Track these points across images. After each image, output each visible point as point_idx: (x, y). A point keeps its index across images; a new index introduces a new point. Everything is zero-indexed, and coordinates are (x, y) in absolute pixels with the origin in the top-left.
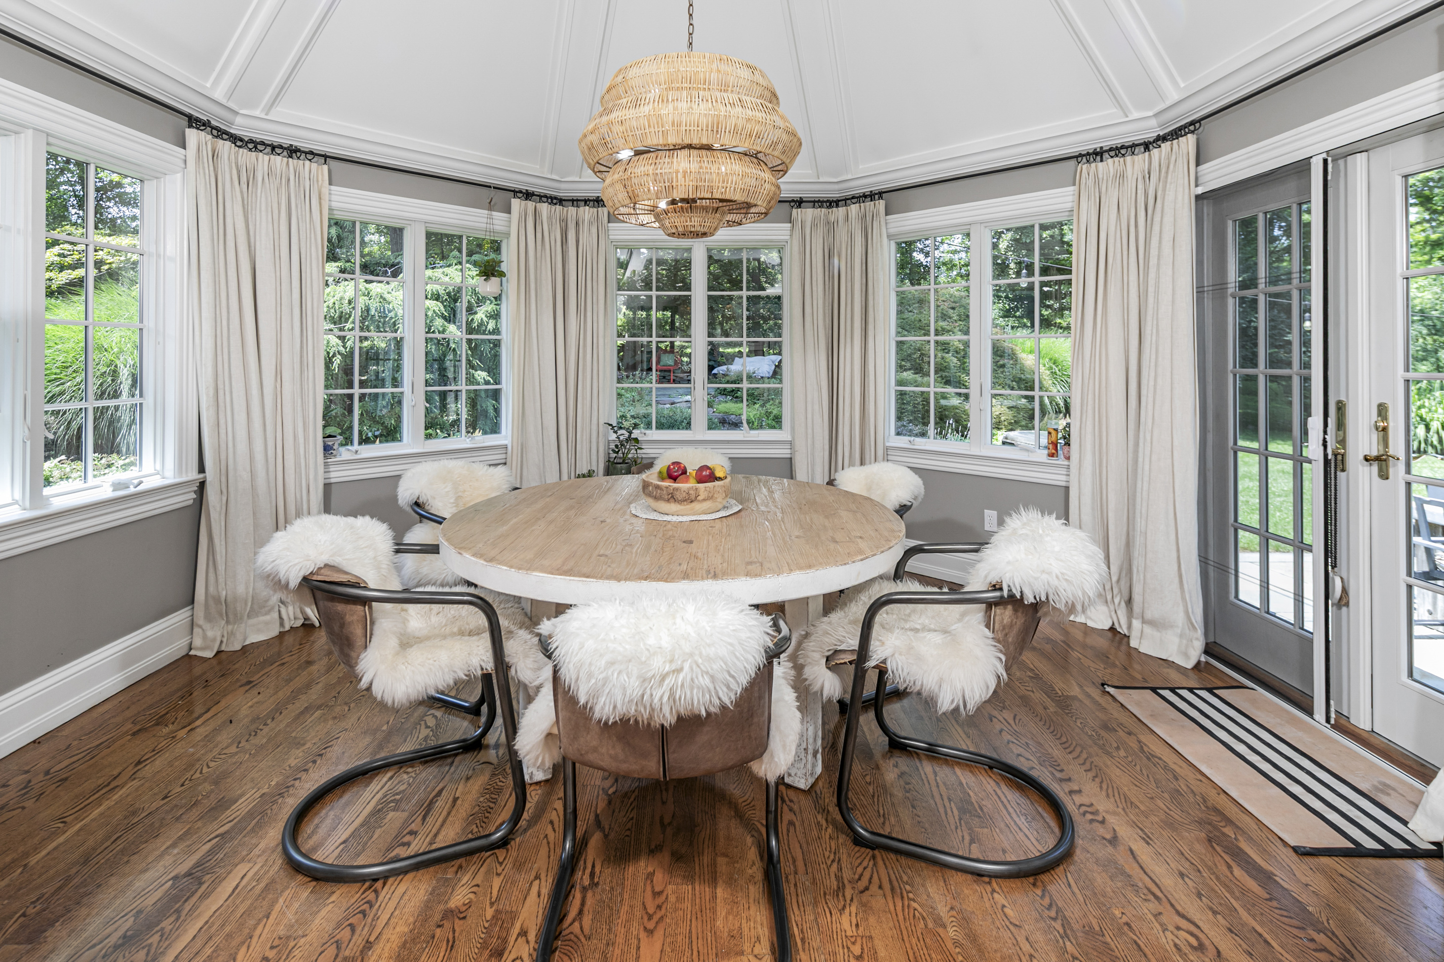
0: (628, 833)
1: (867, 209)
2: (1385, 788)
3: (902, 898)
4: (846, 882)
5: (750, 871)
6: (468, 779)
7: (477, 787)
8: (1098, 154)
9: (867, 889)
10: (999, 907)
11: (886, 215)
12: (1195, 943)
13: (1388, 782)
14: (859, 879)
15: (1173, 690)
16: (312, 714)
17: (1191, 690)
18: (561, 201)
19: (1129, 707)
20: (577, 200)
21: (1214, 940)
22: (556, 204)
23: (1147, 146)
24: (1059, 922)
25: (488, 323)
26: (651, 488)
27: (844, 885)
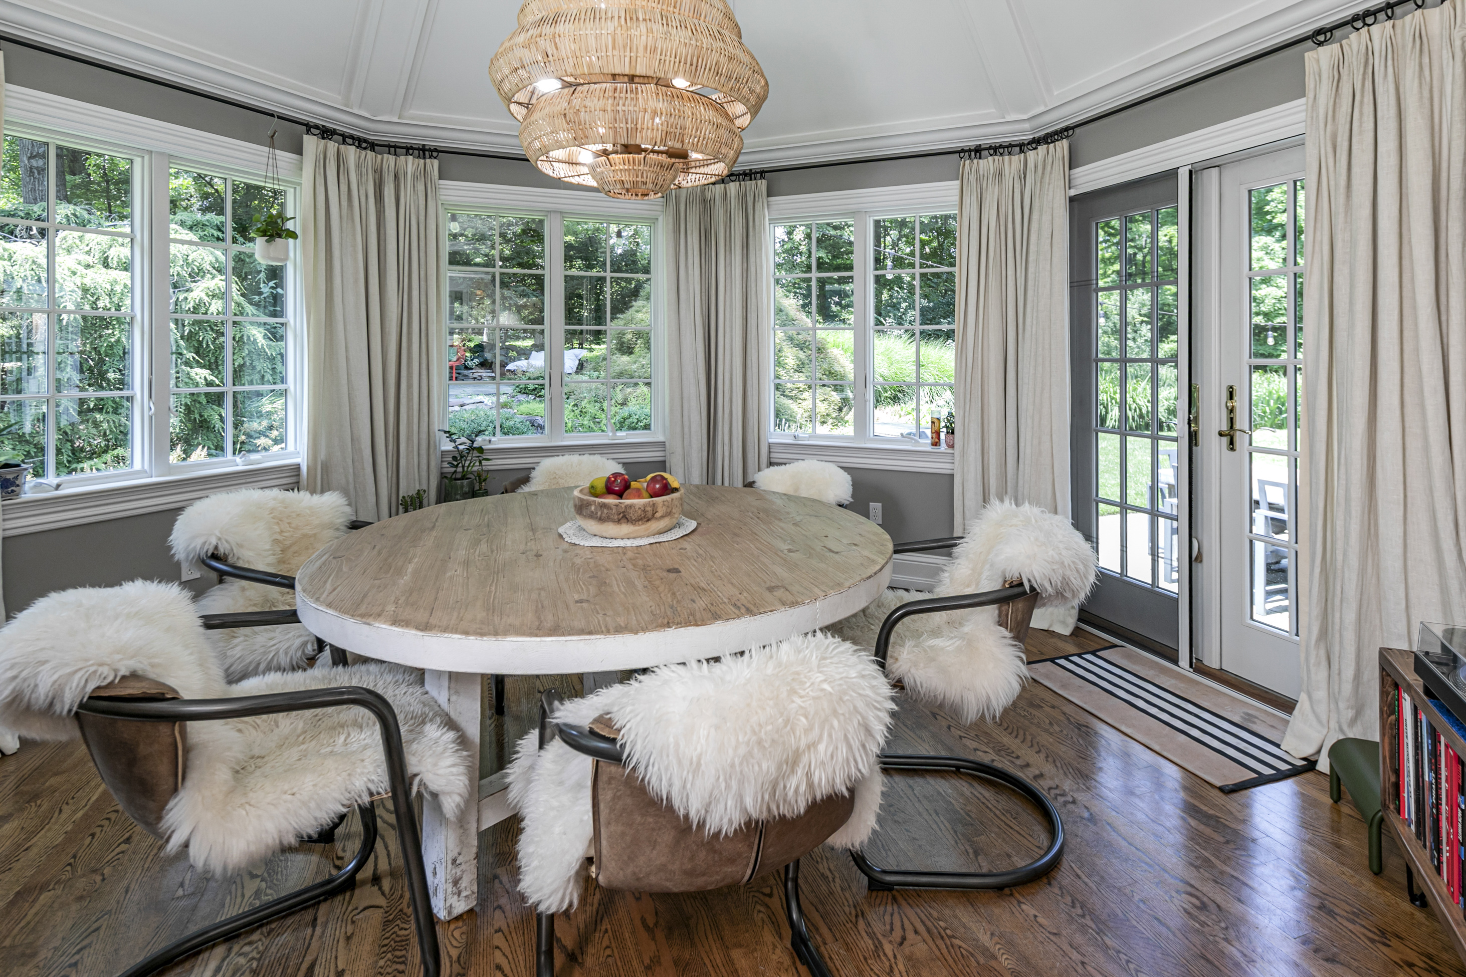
0: (608, 952)
1: (748, 189)
2: (1250, 717)
3: (942, 938)
4: (880, 937)
5: (774, 957)
6: (348, 938)
7: (367, 947)
8: (978, 151)
9: (904, 939)
10: (1032, 918)
11: (769, 195)
12: (1197, 903)
13: (1250, 712)
14: (892, 929)
15: (1066, 658)
16: (34, 901)
17: (1079, 655)
18: (372, 146)
19: (1042, 681)
20: (395, 147)
21: (1209, 895)
22: (365, 149)
23: (1022, 147)
24: (1088, 917)
25: (210, 304)
26: (593, 508)
27: (880, 942)
